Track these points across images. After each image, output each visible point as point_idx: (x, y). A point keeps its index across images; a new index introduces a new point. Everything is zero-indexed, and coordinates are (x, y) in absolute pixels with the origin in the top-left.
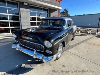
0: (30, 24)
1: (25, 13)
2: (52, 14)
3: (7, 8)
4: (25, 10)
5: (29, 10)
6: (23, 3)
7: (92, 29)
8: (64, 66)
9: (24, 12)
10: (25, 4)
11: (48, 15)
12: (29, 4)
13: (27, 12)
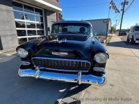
1: (5, 13)
2: (48, 17)
5: (11, 8)
8: (112, 85)
11: (42, 18)
13: (8, 11)
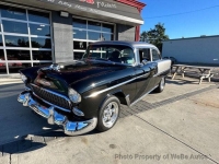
0: (72, 55)
1: (63, 33)
2: (120, 34)
3: (28, 22)
4: (63, 26)
5: (71, 27)
6: (59, 13)
7: (212, 68)
8: (112, 146)
9: (61, 30)
10: (63, 14)
11: (112, 36)
12: (70, 15)
13: (67, 30)
